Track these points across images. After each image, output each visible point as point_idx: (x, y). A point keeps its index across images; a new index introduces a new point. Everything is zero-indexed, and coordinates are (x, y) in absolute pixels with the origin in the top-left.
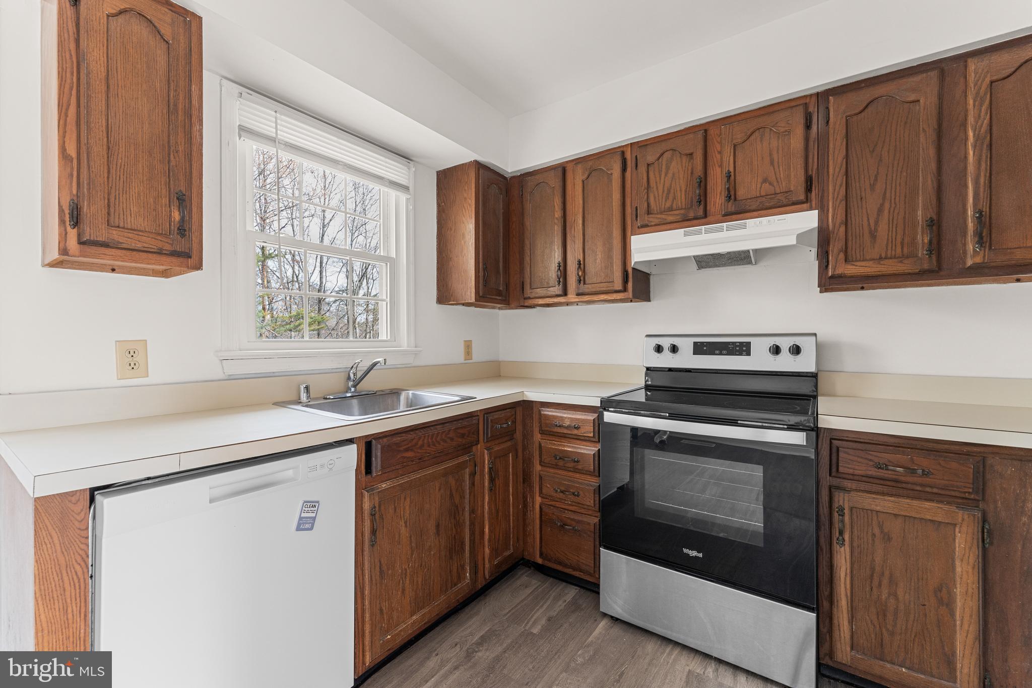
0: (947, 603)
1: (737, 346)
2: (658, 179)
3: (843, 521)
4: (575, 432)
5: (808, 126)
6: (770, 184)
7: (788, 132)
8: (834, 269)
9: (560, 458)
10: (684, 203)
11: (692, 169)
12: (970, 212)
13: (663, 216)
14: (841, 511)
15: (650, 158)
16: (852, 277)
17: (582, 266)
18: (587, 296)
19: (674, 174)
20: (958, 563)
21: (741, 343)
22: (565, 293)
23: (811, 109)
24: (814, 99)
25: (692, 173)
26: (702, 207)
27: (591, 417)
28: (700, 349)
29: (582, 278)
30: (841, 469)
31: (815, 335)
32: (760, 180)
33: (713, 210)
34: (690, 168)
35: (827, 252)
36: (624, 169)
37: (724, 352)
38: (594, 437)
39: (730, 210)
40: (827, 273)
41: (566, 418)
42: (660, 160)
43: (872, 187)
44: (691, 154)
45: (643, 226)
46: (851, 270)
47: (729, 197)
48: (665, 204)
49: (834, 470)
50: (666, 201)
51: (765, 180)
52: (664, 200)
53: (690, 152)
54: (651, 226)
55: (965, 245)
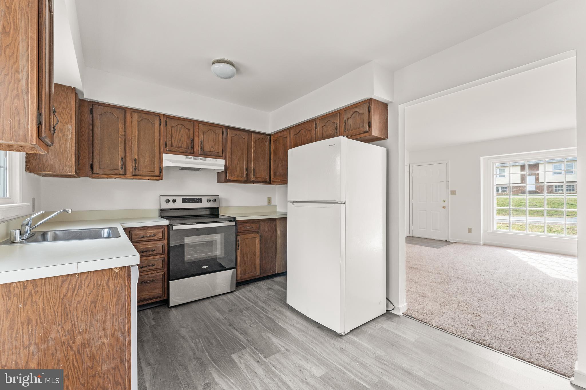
0: (255, 255)
1: (197, 199)
2: (176, 134)
3: (238, 243)
4: (153, 238)
5: (223, 135)
6: (213, 148)
7: (218, 134)
8: (229, 177)
9: (145, 252)
10: (186, 146)
11: (189, 135)
12: (252, 168)
13: (178, 149)
14: (238, 240)
15: (173, 125)
16: (232, 180)
17: (137, 162)
18: (139, 177)
19: (182, 134)
20: (257, 245)
21: (198, 198)
22: (125, 174)
23: (223, 130)
24: (224, 127)
25: (189, 136)
26: (193, 150)
27: (161, 230)
28: (184, 201)
29: (137, 168)
30: (239, 230)
31: (218, 196)
32: (210, 146)
33: (196, 152)
34: (188, 134)
35: (227, 172)
36: (160, 124)
37: (193, 202)
38: (163, 238)
39: (202, 153)
40: (227, 178)
41: (147, 233)
42: (177, 127)
43: (236, 157)
44: (189, 129)
45: (169, 151)
46: (232, 178)
47: (202, 149)
48: (179, 145)
49: (237, 231)
50: (179, 143)
51: (212, 147)
52: (178, 143)
53: (189, 128)
54: (173, 151)
55: (251, 175)
